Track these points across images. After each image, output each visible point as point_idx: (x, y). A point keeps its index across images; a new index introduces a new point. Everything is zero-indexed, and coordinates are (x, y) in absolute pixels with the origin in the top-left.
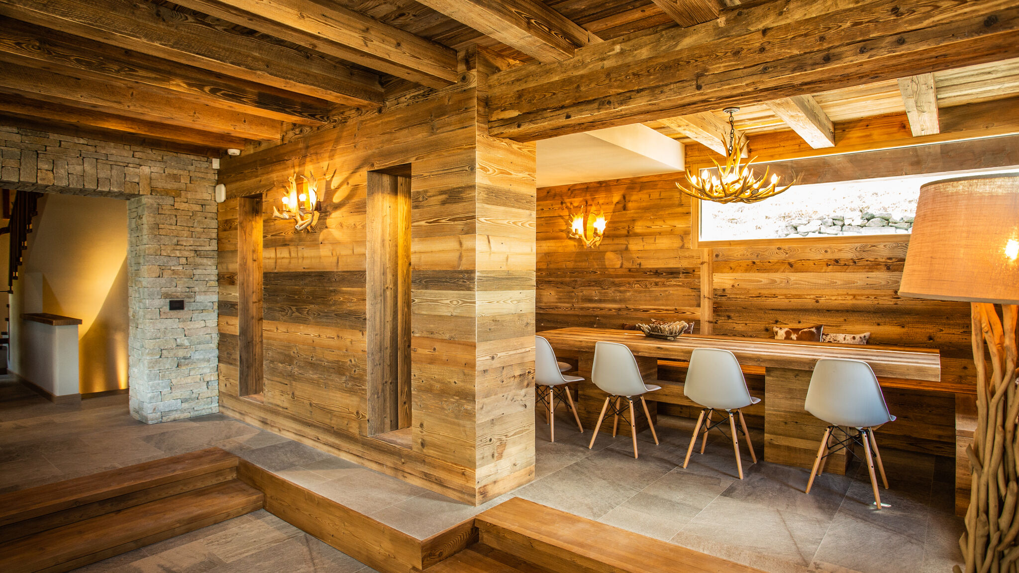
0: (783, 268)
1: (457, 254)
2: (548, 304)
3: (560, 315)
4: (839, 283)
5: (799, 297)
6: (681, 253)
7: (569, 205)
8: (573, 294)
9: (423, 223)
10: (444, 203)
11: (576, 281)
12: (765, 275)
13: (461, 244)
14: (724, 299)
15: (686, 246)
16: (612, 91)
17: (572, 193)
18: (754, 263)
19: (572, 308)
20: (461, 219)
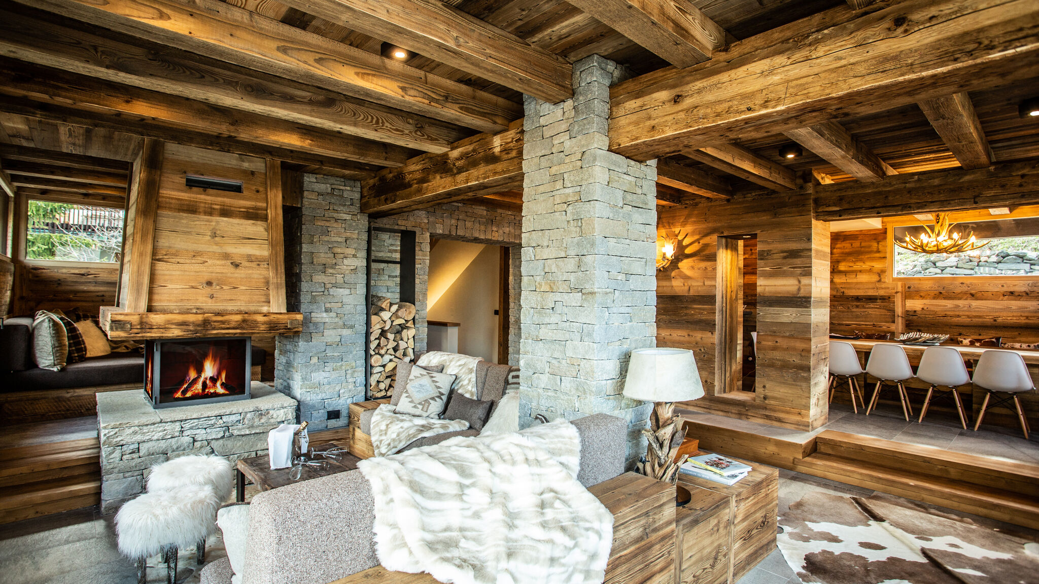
0: (965, 297)
1: (797, 287)
4: (1014, 308)
5: (980, 317)
6: (878, 285)
9: (768, 269)
10: (785, 258)
12: (951, 302)
13: (799, 282)
14: (915, 318)
15: (883, 280)
16: (913, 201)
18: (941, 293)
20: (800, 267)
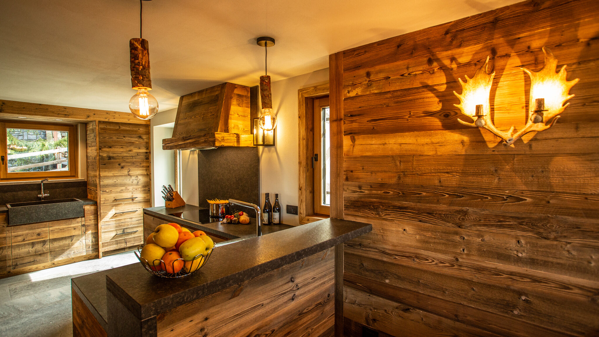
2: (397, 248)
3: (425, 272)
7: (447, 62)
8: (457, 238)
11: (465, 213)
17: (454, 37)
19: (455, 262)
